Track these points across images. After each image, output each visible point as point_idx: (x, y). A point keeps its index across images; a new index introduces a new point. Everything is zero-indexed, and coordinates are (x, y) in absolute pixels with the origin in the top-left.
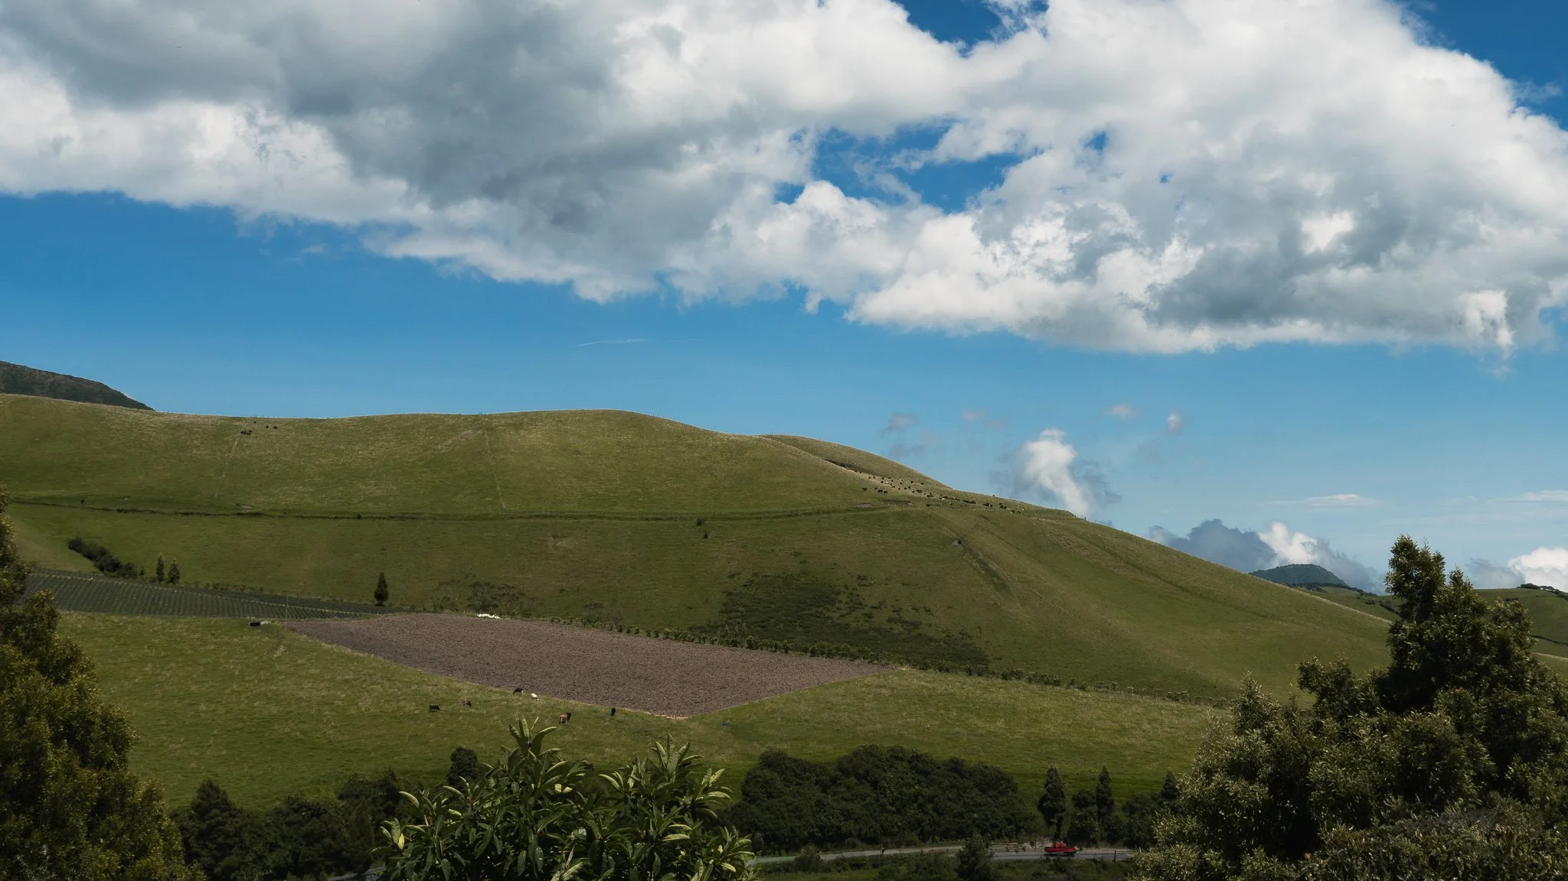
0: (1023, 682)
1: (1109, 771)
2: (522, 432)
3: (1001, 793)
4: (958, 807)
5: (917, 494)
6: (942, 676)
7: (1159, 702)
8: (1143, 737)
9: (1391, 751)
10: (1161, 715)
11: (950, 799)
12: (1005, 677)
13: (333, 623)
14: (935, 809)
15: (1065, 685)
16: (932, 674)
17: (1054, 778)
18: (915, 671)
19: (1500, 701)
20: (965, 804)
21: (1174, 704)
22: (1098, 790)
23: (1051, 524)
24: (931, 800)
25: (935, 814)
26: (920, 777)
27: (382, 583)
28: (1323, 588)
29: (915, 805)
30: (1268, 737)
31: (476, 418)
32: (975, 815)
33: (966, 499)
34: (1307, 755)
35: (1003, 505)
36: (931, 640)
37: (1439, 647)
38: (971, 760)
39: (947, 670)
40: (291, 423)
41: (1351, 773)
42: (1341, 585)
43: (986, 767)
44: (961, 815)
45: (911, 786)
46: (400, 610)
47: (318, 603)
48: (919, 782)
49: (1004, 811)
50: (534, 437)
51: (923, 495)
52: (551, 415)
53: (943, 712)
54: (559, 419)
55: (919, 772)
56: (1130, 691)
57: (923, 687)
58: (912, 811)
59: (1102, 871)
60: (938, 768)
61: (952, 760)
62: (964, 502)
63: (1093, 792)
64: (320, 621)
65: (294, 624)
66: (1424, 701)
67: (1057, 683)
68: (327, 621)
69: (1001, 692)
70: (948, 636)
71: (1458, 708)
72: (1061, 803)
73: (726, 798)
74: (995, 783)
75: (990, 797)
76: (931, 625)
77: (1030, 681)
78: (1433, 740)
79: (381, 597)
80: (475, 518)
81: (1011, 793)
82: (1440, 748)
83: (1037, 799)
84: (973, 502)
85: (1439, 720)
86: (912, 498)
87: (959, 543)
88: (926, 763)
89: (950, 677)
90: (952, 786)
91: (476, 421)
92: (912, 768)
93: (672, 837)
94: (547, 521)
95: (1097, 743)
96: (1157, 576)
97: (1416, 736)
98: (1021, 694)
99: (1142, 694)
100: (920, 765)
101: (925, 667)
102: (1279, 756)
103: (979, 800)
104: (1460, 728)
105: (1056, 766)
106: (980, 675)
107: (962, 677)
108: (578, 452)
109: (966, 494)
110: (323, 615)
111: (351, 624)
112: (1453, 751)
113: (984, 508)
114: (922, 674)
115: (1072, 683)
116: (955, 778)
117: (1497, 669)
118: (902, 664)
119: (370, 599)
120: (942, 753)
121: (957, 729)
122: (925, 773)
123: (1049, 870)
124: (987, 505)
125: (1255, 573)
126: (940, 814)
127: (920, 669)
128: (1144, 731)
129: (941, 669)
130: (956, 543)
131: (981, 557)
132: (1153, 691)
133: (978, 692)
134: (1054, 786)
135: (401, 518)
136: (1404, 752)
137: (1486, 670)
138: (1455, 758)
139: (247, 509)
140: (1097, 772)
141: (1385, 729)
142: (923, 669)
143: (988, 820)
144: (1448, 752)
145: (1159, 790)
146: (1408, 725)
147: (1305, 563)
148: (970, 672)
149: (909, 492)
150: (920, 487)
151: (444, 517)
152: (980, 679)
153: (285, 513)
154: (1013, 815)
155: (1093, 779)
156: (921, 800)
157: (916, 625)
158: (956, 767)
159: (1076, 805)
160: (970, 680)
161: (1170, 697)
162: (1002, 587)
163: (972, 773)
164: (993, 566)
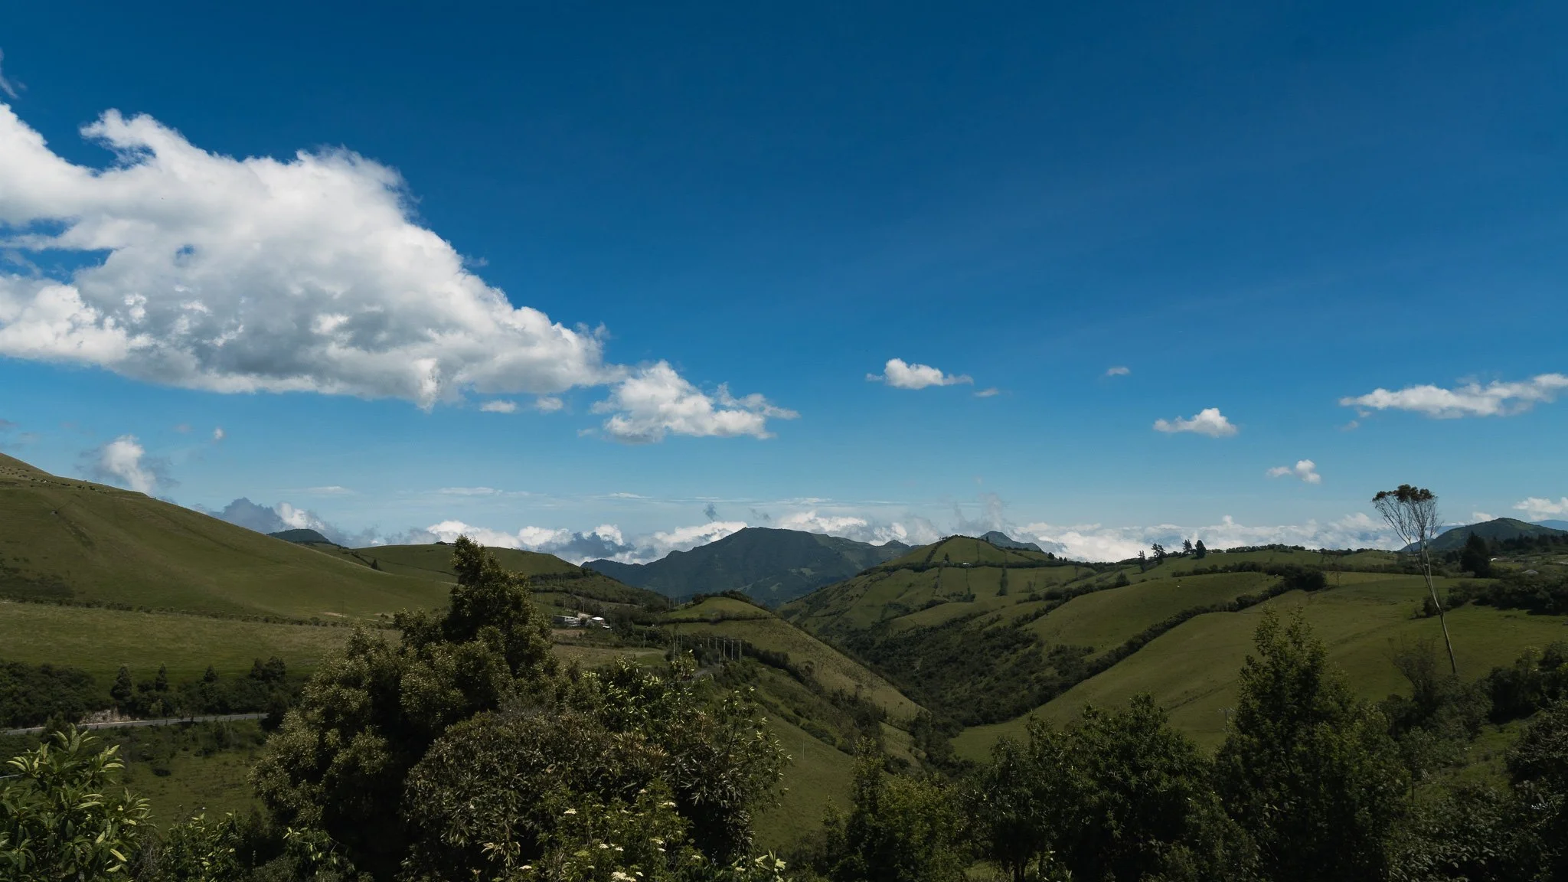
0: (103, 609)
1: (166, 666)
3: (82, 685)
4: (47, 698)
5: (22, 478)
6: (38, 606)
7: (204, 619)
8: (192, 643)
9: (452, 664)
10: (205, 627)
11: (40, 693)
12: (88, 606)
14: (28, 700)
15: (135, 610)
16: (28, 606)
17: (125, 673)
18: (15, 603)
19: (516, 632)
20: (52, 695)
21: (215, 620)
22: (158, 679)
23: (130, 502)
24: (25, 694)
25: (27, 704)
26: (16, 679)
28: (315, 544)
29: (11, 699)
30: (369, 660)
32: (61, 703)
33: (63, 483)
34: (398, 670)
35: (92, 487)
36: (27, 581)
37: (482, 602)
38: (58, 665)
39: (42, 602)
41: (427, 680)
42: (327, 542)
43: (71, 669)
44: (48, 703)
45: (7, 685)
48: (15, 682)
49: (84, 698)
51: (27, 479)
53: (38, 632)
55: (15, 675)
56: (183, 613)
57: (21, 615)
58: (8, 703)
59: (156, 732)
60: (32, 671)
61: (44, 666)
62: (64, 484)
63: (154, 681)
66: (470, 635)
67: (129, 609)
69: (85, 616)
70: (42, 578)
71: (491, 637)
72: (129, 690)
73: (120, 768)
74: (77, 680)
75: (73, 689)
76: (28, 571)
77: (108, 607)
78: (475, 659)
81: (89, 686)
82: (481, 663)
83: (111, 688)
84: (69, 485)
85: (480, 645)
86: (19, 480)
87: (56, 513)
88: (23, 668)
89: (45, 607)
90: (43, 683)
92: (11, 673)
93: (85, 805)
95: (157, 648)
96: (205, 537)
97: (468, 656)
98: (101, 617)
99: (192, 614)
100: (17, 670)
101: (23, 600)
102: (378, 673)
103: (64, 692)
104: (492, 649)
105: (126, 665)
106: (68, 605)
107: (54, 607)
109: (62, 479)
112: (489, 663)
113: (78, 490)
114: (21, 605)
115: (141, 608)
116: (45, 678)
117: (513, 613)
118: (4, 599)
120: (35, 661)
121: (49, 644)
122: (21, 676)
123: (116, 735)
124: (80, 487)
125: (270, 534)
126: (31, 704)
127: (20, 602)
128: (193, 638)
129: (36, 602)
130: (53, 513)
131: (73, 523)
132: (202, 612)
133: (67, 617)
134: (124, 679)
136: (459, 666)
137: (507, 615)
138: (490, 667)
140: (158, 667)
141: (449, 652)
142: (22, 602)
143: (70, 705)
144: (486, 664)
145: (201, 676)
146: (463, 651)
147: (304, 528)
148: (60, 603)
149: (16, 477)
150: (26, 473)
152: (69, 609)
154: (91, 700)
155: (154, 672)
156: (16, 695)
157: (16, 571)
158: (46, 670)
159: (139, 690)
160: (60, 609)
161: (212, 615)
162: (89, 543)
163: (59, 673)
164: (84, 530)
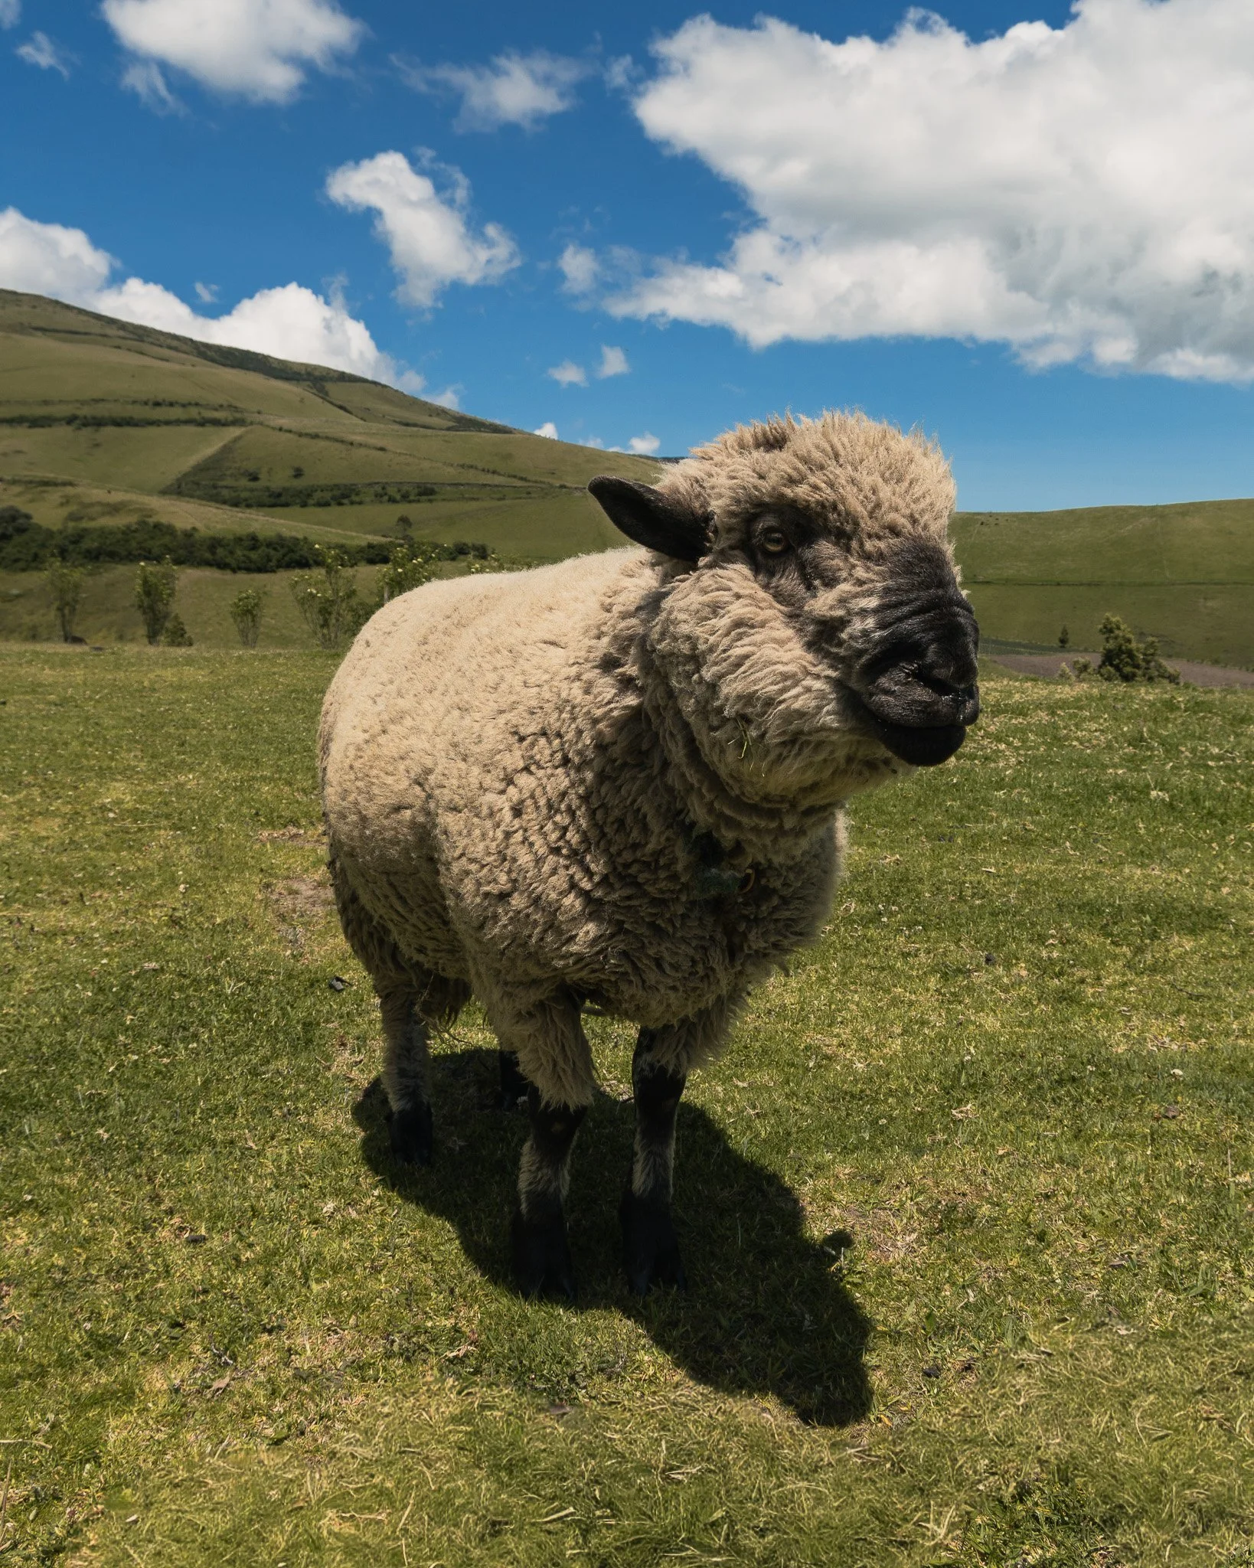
2: (1188, 518)
13: (1024, 658)
27: (1065, 632)
31: (1153, 508)
40: (1016, 516)
46: (1078, 651)
47: (1020, 645)
50: (1196, 522)
52: (1212, 504)
54: (1219, 506)
64: (1013, 657)
65: (996, 658)
68: (1019, 657)
79: (1063, 641)
80: (1145, 584)
91: (1152, 511)
94: (1203, 587)
108: (1231, 533)
110: (1019, 653)
111: (1036, 659)
119: (1056, 643)
135: (1089, 585)
139: (981, 578)
151: (1121, 584)
153: (1007, 582)
